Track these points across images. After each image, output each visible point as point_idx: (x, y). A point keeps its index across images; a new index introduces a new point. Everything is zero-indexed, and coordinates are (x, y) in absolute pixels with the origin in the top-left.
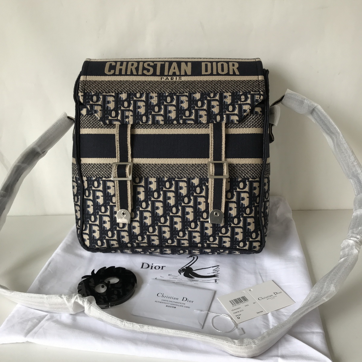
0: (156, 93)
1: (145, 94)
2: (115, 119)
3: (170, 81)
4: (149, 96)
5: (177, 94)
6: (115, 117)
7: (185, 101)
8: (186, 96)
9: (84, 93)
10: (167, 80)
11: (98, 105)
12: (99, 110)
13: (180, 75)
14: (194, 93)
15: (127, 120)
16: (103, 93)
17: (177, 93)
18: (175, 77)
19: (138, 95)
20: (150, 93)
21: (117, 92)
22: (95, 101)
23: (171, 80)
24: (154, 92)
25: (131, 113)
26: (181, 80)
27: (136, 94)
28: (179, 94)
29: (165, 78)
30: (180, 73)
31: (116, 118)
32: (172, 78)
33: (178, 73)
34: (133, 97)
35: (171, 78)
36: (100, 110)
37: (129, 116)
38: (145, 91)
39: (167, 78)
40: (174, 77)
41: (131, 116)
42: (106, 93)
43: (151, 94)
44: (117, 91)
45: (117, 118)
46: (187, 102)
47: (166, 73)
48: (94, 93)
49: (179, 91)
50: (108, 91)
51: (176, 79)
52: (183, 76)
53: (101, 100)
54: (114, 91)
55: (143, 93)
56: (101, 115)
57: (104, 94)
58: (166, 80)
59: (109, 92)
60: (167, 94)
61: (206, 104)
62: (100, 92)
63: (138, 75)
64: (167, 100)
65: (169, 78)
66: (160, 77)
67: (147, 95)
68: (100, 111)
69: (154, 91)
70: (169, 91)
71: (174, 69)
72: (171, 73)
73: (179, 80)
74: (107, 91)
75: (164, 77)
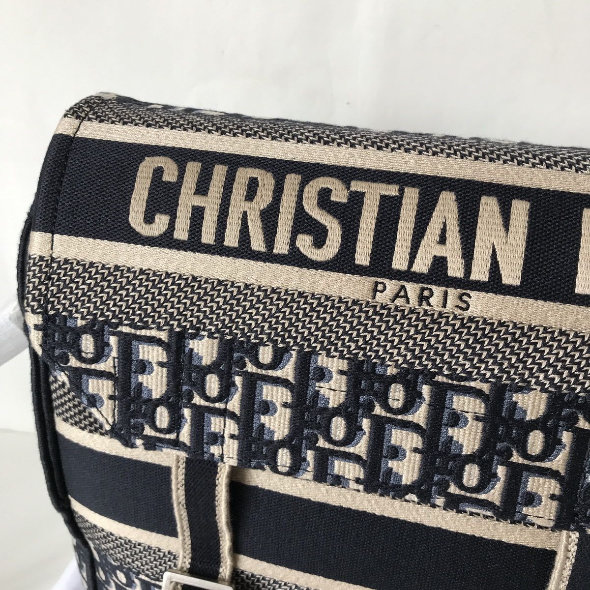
0: (342, 357)
1: (294, 353)
2: (168, 436)
3: (412, 311)
4: (312, 365)
5: (439, 379)
6: (169, 431)
7: (469, 416)
8: (478, 393)
9: (45, 313)
10: (399, 302)
11: (100, 374)
12: (105, 398)
13: (466, 284)
14: (520, 390)
15: (215, 450)
16: (121, 323)
17: (440, 373)
18: (438, 291)
19: (266, 354)
20: (314, 352)
21: (178, 330)
22: (90, 356)
23: (420, 304)
24: (337, 354)
25: (232, 427)
26: (467, 314)
27: (255, 348)
28: (445, 380)
29: (392, 286)
30: (468, 270)
31: (172, 436)
32: (426, 293)
33: (455, 269)
34: (242, 358)
35: (423, 289)
36: (111, 397)
37: (223, 437)
38: (296, 343)
39: (403, 287)
40: (433, 287)
41: (232, 437)
42: (133, 325)
43: (322, 360)
44: (179, 325)
45: (178, 436)
46: (480, 425)
47: (399, 262)
48: (84, 322)
49: (449, 369)
50: (141, 320)
51: (444, 306)
52: (479, 286)
53: (114, 354)
54: (167, 323)
55: (287, 349)
56: (114, 416)
57: (125, 329)
58: (393, 301)
59: (146, 326)
60: (391, 371)
61: (567, 449)
62: (107, 322)
63: (268, 257)
64: (391, 395)
65: (412, 289)
66: (368, 282)
67: (305, 361)
68: (111, 402)
69: (336, 350)
70: (401, 360)
71: (442, 240)
72: (422, 265)
73: (458, 312)
74: (137, 319)
75: (386, 281)
